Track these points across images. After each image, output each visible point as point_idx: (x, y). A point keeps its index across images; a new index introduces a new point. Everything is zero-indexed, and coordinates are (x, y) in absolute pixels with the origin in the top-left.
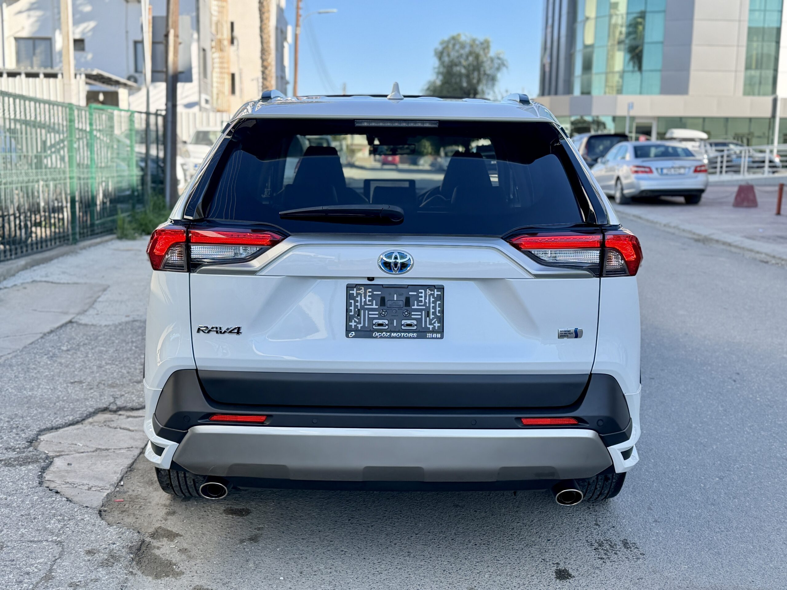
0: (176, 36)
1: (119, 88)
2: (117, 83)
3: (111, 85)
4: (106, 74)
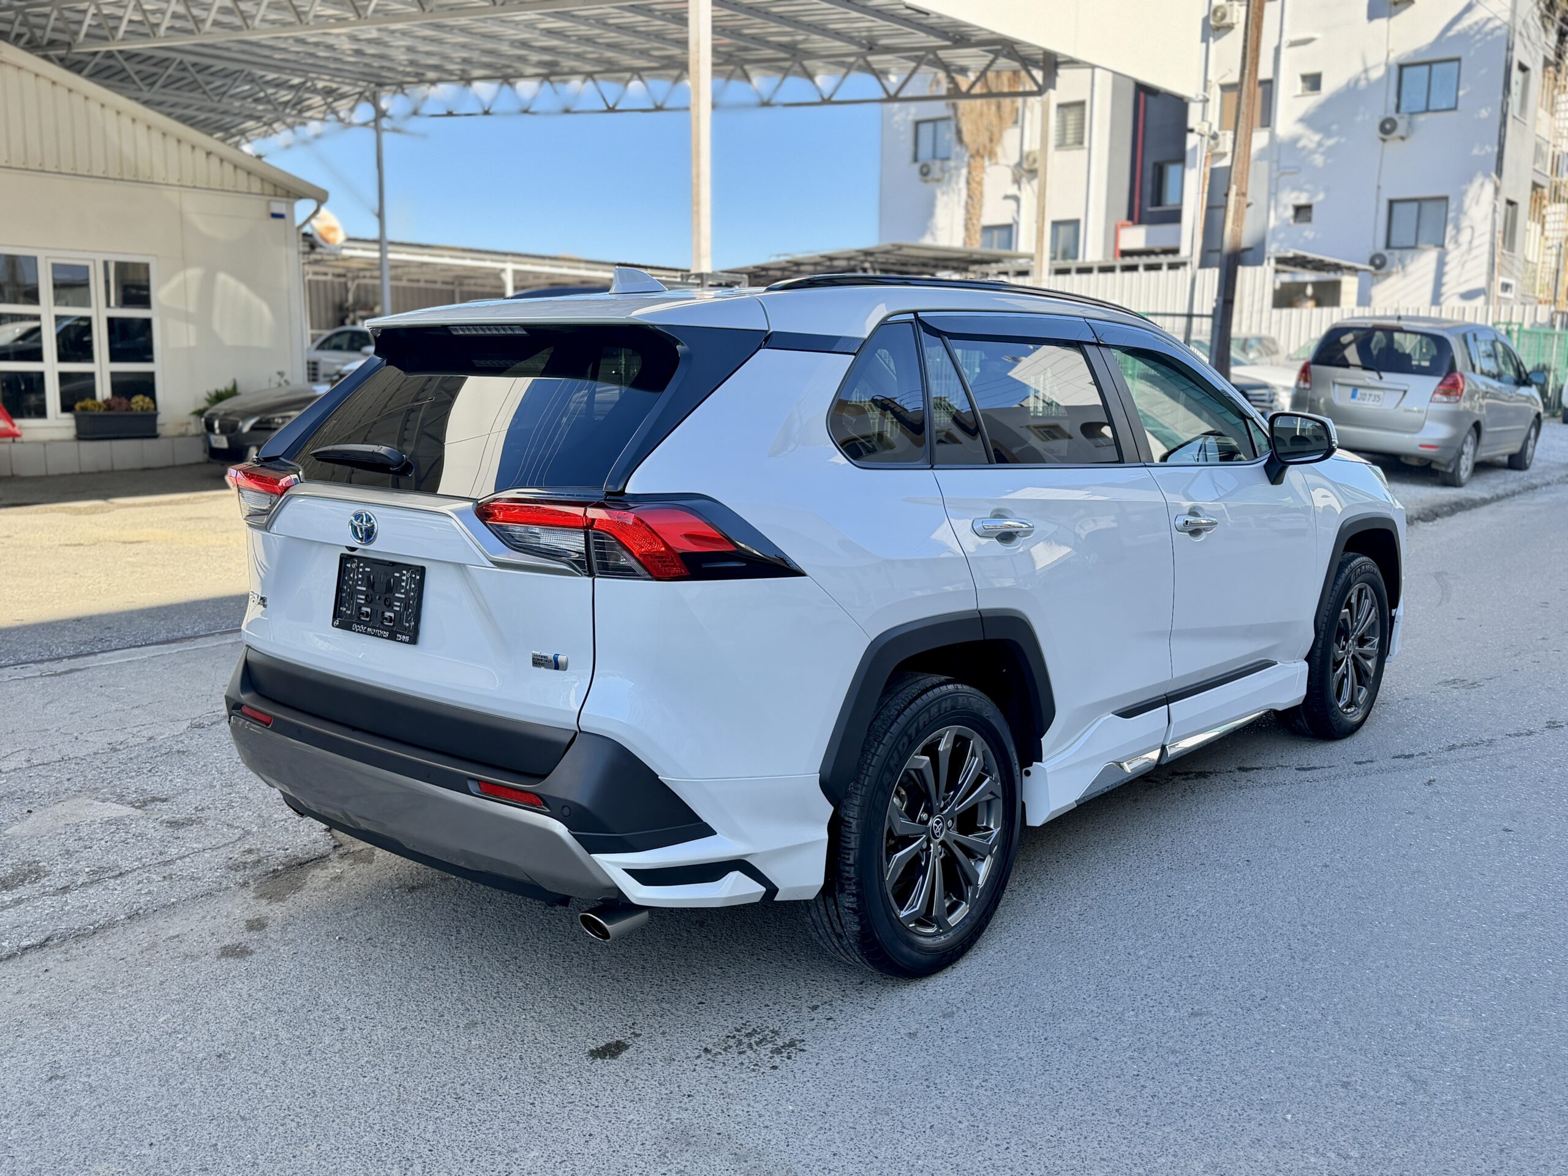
0: (1242, 194)
1: (1343, 274)
2: (1337, 268)
3: (1328, 271)
4: (1311, 255)
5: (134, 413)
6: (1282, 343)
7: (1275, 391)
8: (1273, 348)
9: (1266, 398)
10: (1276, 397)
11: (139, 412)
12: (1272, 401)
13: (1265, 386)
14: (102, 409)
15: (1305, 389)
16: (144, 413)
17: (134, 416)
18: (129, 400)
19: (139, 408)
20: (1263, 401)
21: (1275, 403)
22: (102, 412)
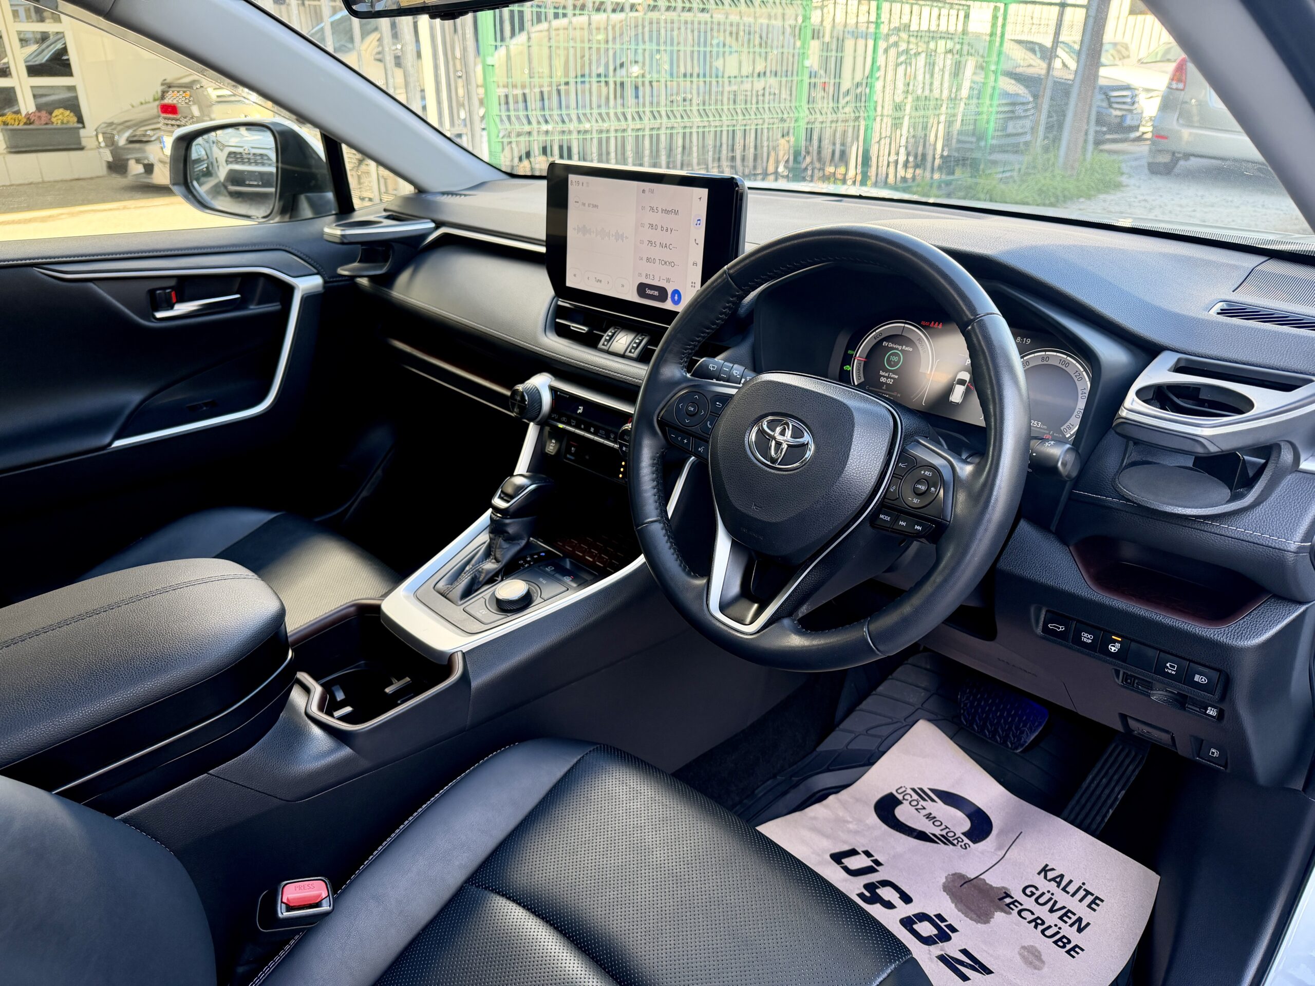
5: (54, 126)
6: (1133, 48)
7: (1137, 92)
8: (1125, 53)
9: (1129, 100)
10: (1137, 99)
11: (59, 126)
12: (1133, 103)
13: (1128, 88)
14: (22, 124)
15: (1177, 89)
16: (64, 126)
17: (55, 129)
18: (51, 113)
19: (59, 122)
20: (1124, 103)
21: (1136, 106)
22: (21, 126)
